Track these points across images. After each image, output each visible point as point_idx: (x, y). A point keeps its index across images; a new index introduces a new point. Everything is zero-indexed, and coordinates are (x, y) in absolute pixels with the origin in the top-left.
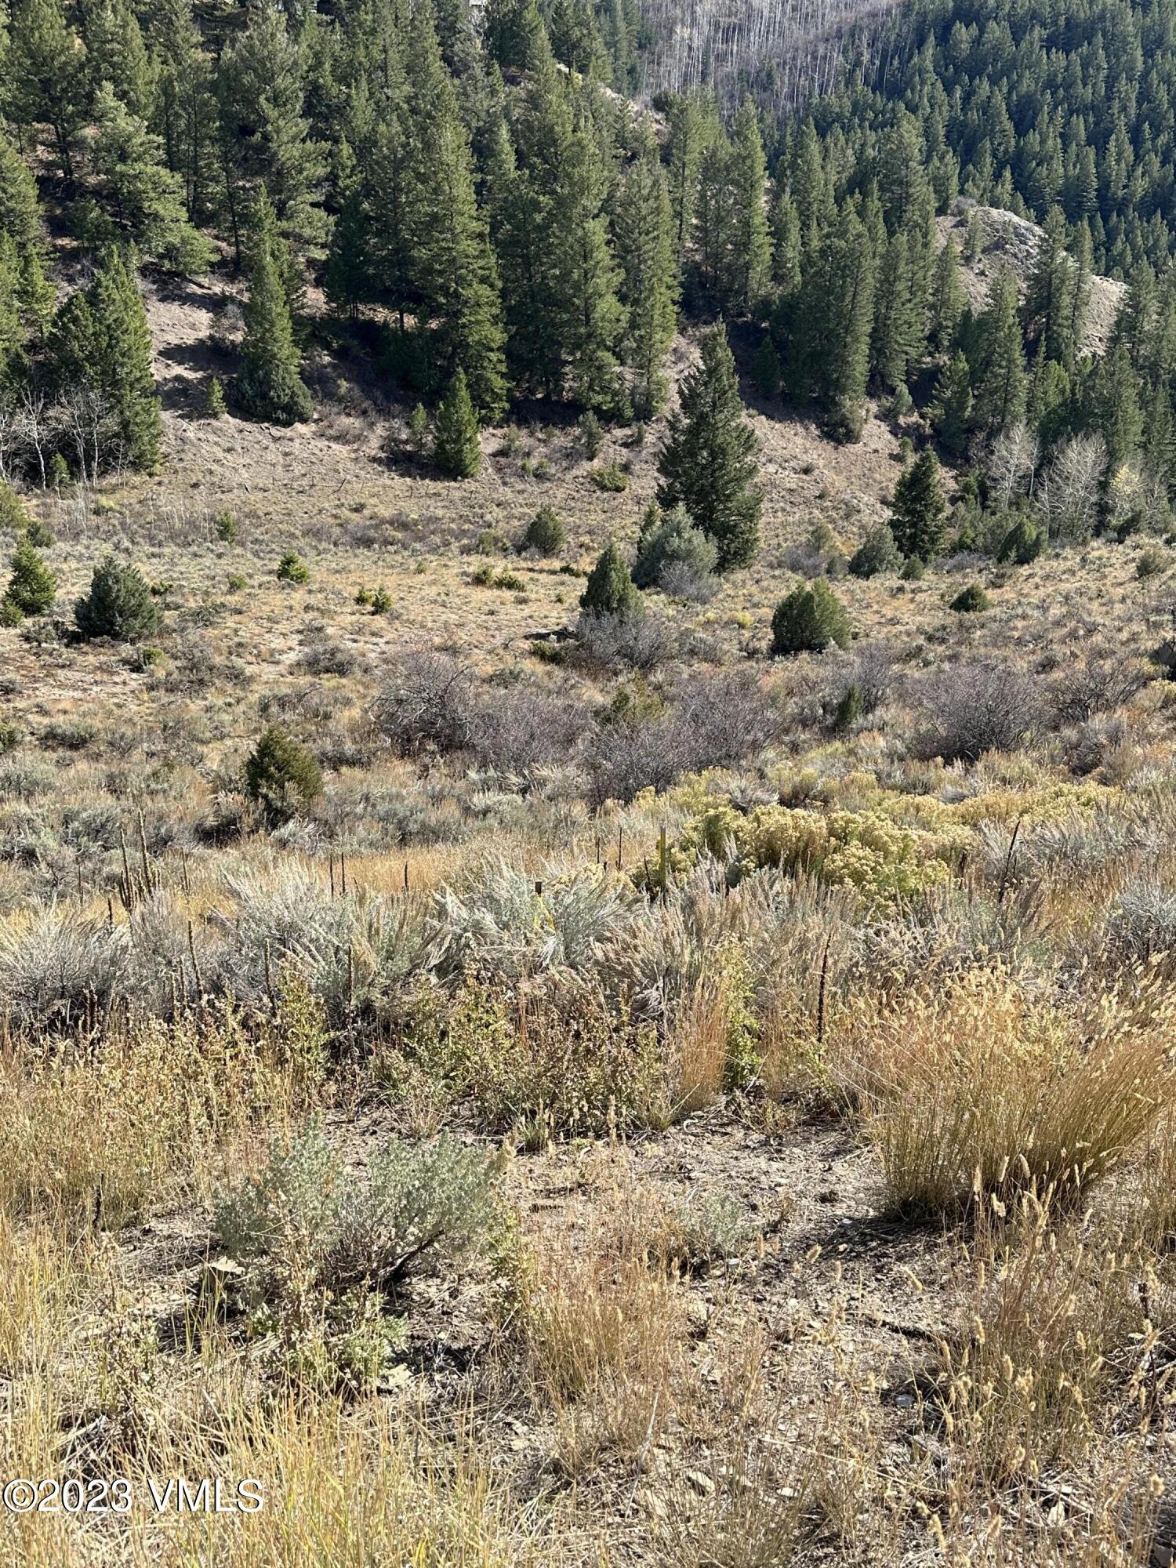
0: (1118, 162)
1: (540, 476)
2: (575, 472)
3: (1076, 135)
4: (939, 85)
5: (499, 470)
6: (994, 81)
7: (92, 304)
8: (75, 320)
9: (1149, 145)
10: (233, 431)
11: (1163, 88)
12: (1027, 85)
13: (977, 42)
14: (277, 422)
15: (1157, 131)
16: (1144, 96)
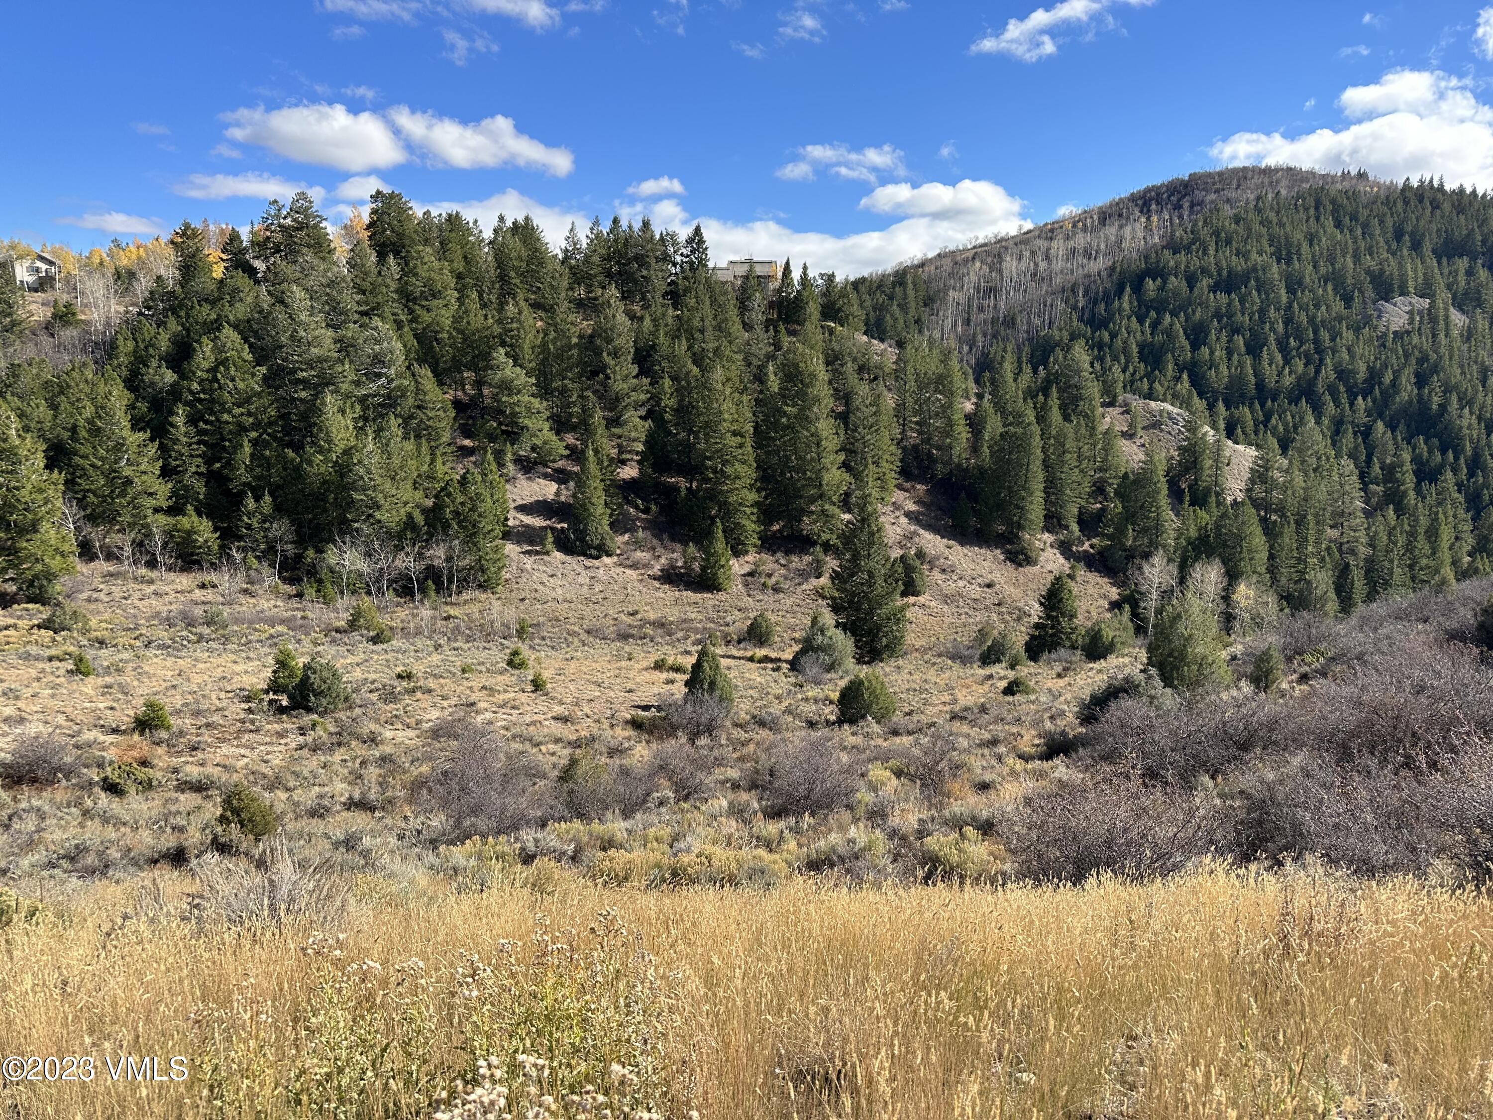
0: (1270, 365)
1: (776, 590)
2: (804, 587)
3: (1237, 348)
5: (746, 586)
6: (1174, 314)
9: (1294, 353)
10: (558, 563)
11: (1303, 315)
12: (1199, 316)
14: (589, 557)
15: (1300, 345)
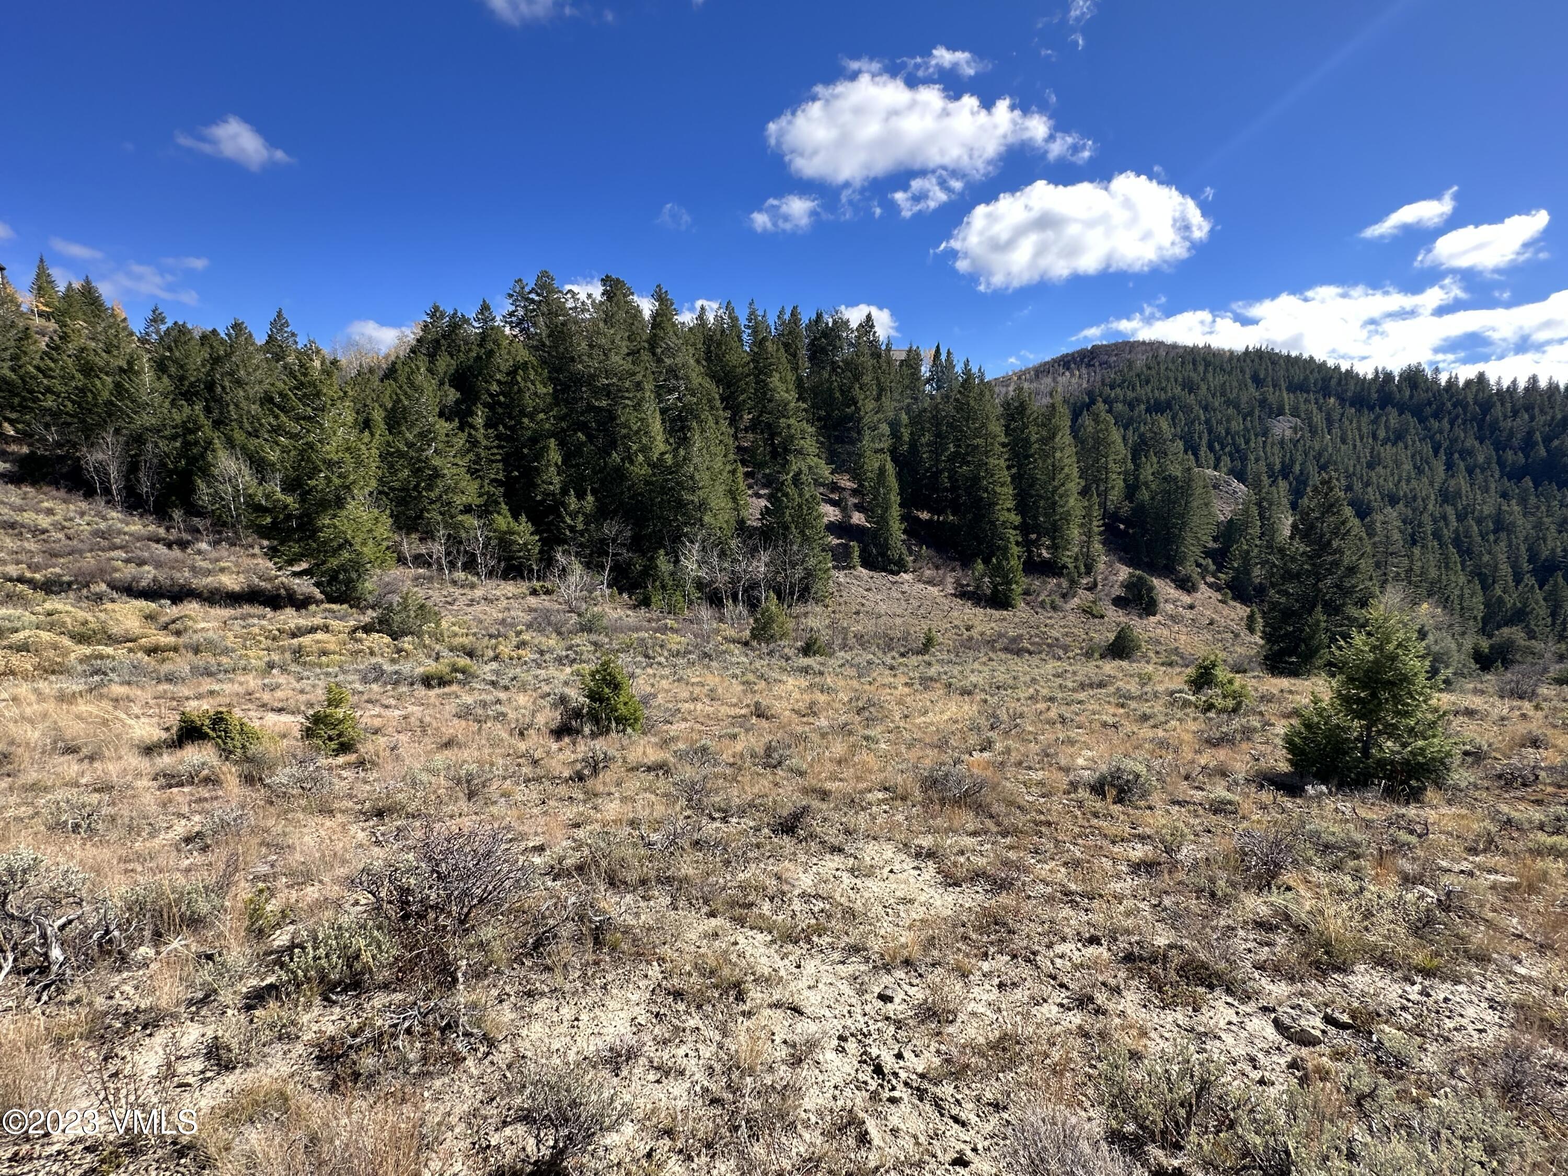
0: (1206, 461)
1: (1054, 608)
2: (1070, 606)
7: (796, 486)
8: (786, 495)
9: (1221, 452)
14: (892, 572)
15: (1223, 448)
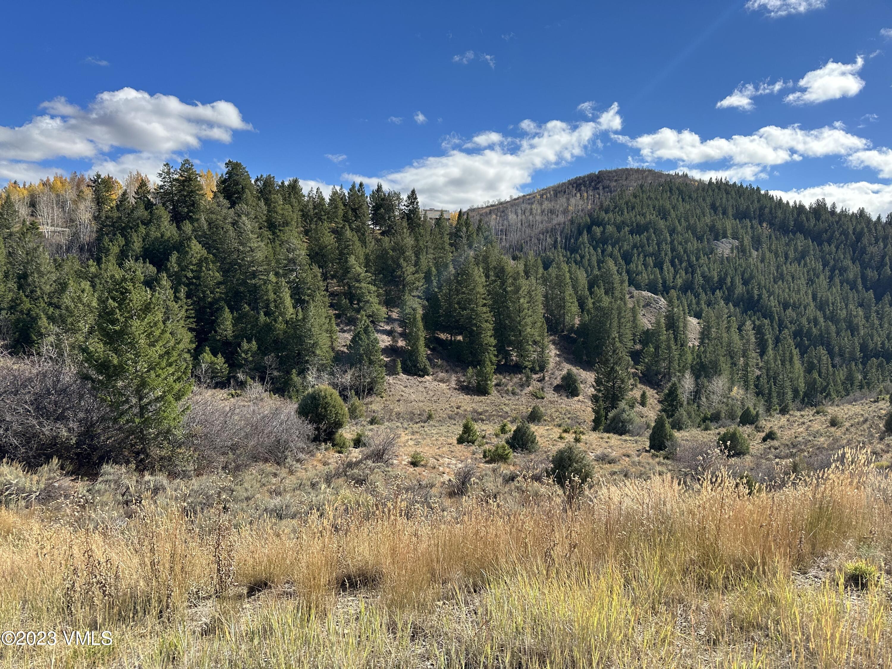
0: (668, 273)
2: (525, 391)
3: (649, 264)
4: (591, 248)
5: (498, 392)
6: (613, 246)
9: (679, 267)
10: (405, 380)
11: (680, 247)
12: (626, 247)
13: (603, 232)
14: (420, 376)
15: (681, 263)
16: (673, 250)
